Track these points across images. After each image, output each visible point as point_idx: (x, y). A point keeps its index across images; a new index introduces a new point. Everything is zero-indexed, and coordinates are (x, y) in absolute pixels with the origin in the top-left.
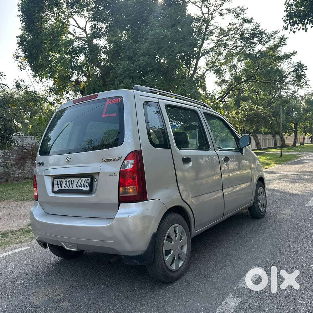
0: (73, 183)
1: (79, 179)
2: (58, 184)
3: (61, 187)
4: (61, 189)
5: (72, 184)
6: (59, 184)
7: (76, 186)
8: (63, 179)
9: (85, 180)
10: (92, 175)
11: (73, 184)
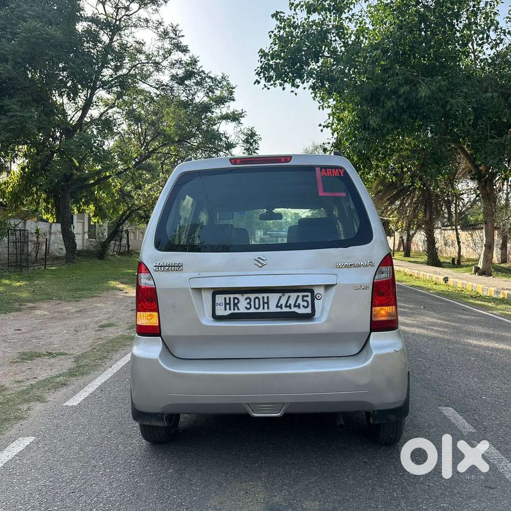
0: (268, 301)
1: (280, 294)
2: (226, 304)
3: (236, 309)
4: (236, 311)
5: (264, 303)
6: (229, 304)
7: (277, 306)
8: (240, 295)
9: (298, 296)
10: (310, 288)
11: (268, 303)
